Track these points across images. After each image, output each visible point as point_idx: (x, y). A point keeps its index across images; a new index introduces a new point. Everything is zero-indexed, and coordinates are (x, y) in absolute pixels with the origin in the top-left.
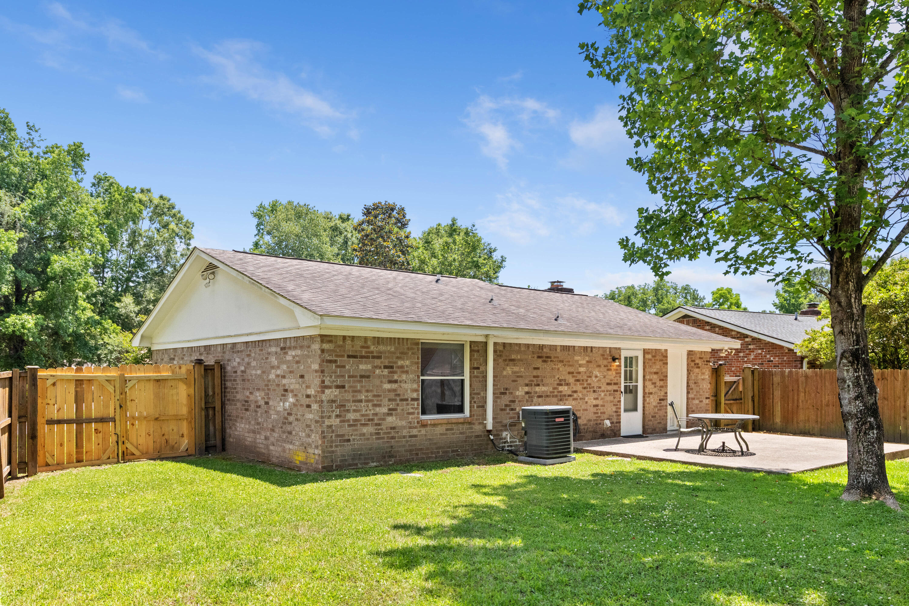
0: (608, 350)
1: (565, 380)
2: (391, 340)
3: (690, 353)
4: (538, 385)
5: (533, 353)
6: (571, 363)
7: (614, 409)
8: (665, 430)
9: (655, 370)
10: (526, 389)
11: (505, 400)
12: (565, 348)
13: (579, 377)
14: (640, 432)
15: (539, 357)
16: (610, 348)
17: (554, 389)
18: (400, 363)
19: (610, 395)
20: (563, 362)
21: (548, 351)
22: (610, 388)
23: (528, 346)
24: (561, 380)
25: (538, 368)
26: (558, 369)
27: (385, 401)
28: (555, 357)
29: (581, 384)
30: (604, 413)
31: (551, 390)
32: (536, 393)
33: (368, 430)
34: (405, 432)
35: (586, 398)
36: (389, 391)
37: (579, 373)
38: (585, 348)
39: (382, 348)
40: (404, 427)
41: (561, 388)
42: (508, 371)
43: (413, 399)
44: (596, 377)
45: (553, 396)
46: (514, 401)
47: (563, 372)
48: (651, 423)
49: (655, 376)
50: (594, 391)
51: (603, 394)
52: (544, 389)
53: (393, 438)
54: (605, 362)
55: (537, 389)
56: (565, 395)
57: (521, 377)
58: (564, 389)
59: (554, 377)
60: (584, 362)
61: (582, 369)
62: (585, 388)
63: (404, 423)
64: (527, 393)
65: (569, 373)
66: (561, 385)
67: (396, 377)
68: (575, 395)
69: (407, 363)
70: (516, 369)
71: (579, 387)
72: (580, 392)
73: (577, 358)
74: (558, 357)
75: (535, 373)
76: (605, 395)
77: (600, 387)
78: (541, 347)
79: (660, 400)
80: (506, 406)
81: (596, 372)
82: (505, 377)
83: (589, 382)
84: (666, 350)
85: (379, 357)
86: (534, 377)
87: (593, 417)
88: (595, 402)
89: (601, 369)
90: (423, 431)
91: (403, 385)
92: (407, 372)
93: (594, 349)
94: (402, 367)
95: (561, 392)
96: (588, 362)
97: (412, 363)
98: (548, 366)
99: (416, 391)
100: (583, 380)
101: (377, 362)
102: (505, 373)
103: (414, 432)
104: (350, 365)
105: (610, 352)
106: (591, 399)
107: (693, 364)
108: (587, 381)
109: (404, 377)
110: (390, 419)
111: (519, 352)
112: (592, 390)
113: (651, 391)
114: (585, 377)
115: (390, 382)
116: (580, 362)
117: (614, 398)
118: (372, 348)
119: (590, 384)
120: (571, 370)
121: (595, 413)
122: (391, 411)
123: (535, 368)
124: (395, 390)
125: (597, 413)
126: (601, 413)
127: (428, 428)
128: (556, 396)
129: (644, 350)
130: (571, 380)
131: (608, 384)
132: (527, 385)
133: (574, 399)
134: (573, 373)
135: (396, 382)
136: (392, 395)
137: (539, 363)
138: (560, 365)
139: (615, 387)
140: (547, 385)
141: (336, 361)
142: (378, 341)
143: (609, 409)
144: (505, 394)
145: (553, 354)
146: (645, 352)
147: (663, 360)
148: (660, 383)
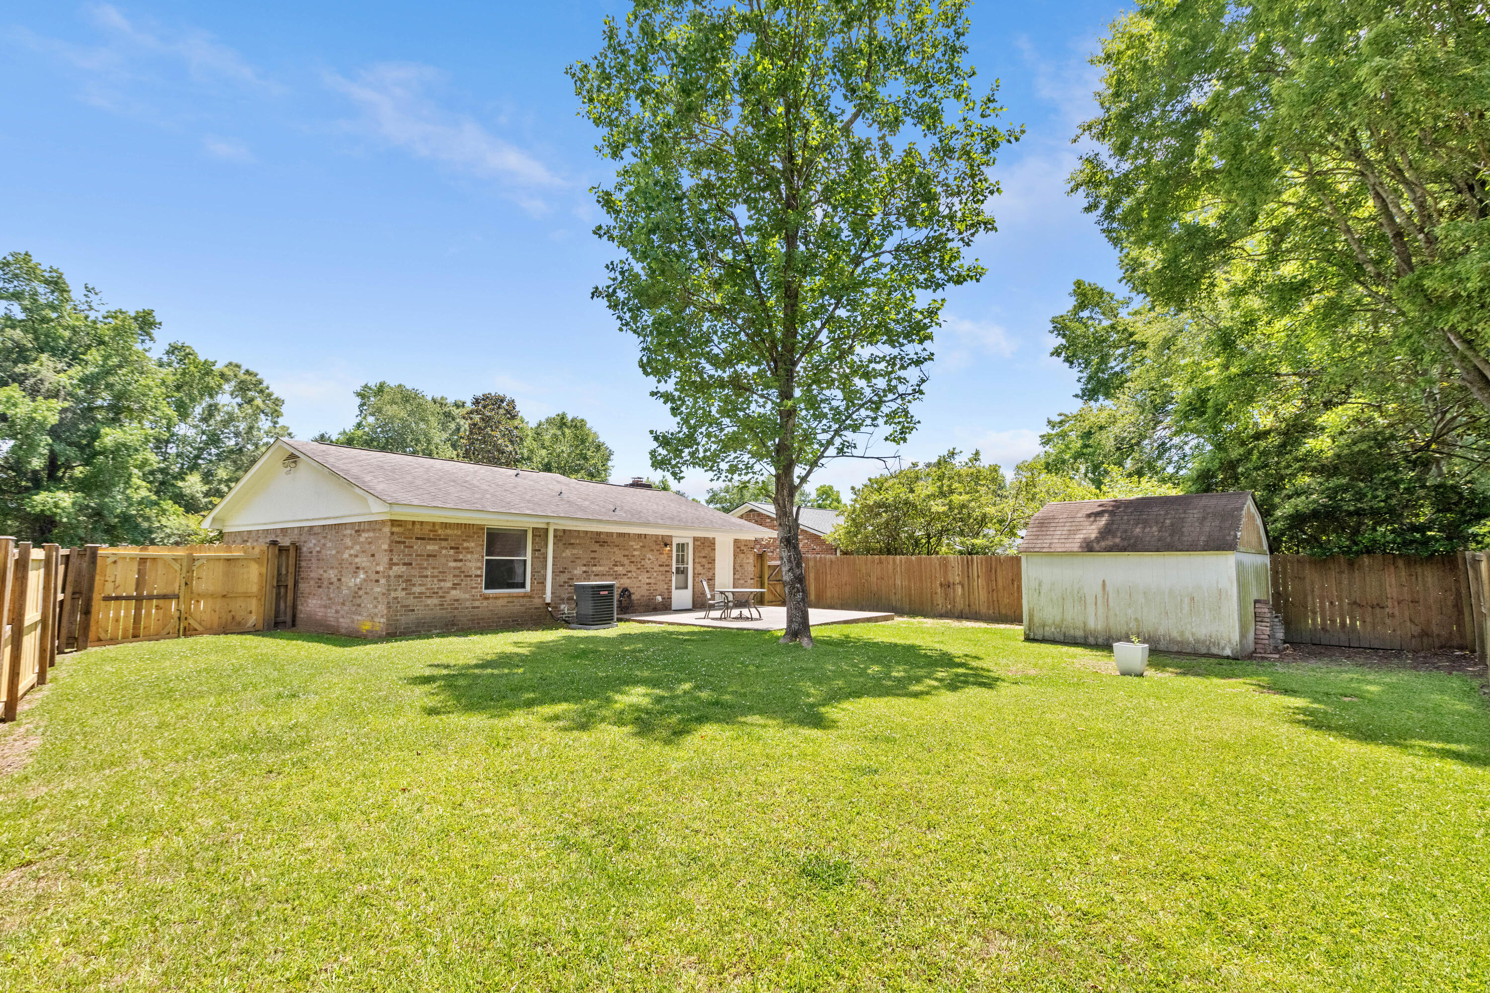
0: (661, 537)
1: (620, 562)
2: (458, 526)
3: (736, 541)
4: (595, 565)
5: (591, 538)
6: (626, 548)
7: (666, 587)
9: (702, 555)
10: (584, 569)
11: (564, 577)
12: (620, 535)
13: (633, 559)
14: (690, 607)
15: (596, 542)
16: (663, 535)
17: (610, 568)
18: (466, 545)
19: (662, 575)
20: (618, 546)
21: (605, 537)
22: (661, 569)
23: (586, 532)
24: (616, 562)
25: (595, 552)
26: (614, 553)
27: (450, 577)
28: (611, 543)
29: (635, 566)
30: (657, 590)
31: (607, 569)
32: (593, 571)
33: (435, 601)
34: (468, 604)
35: (640, 578)
36: (455, 568)
37: (634, 556)
38: (640, 535)
39: (449, 532)
40: (468, 600)
41: (616, 568)
42: (568, 553)
43: (477, 576)
44: (649, 559)
45: (609, 575)
46: (572, 578)
47: (618, 555)
48: (700, 599)
49: (704, 560)
50: (647, 572)
51: (655, 574)
52: (600, 567)
53: (456, 609)
54: (658, 547)
55: (594, 568)
56: (620, 575)
57: (580, 558)
58: (620, 569)
59: (610, 559)
60: (638, 547)
61: (636, 553)
62: (638, 569)
63: (467, 596)
64: (585, 571)
65: (624, 556)
66: (617, 566)
67: (461, 557)
68: (630, 574)
69: (473, 544)
70: (575, 551)
71: (633, 568)
72: (634, 572)
73: (631, 543)
74: (614, 543)
75: (593, 555)
76: (658, 575)
77: (653, 568)
78: (599, 534)
79: (707, 580)
80: (565, 582)
81: (649, 556)
82: (564, 558)
83: (642, 564)
84: (714, 539)
85: (446, 540)
86: (592, 558)
87: (647, 593)
88: (648, 581)
89: (654, 553)
90: (485, 603)
91: (468, 564)
92: (472, 553)
93: (647, 537)
94: (467, 548)
95: (616, 571)
96: (642, 547)
97: (477, 545)
98: (605, 550)
99: (481, 568)
100: (637, 562)
101: (444, 544)
102: (564, 555)
103: (477, 604)
104: (418, 546)
105: (663, 539)
106: (644, 578)
107: (739, 550)
108: (640, 563)
109: (469, 556)
110: (453, 592)
111: (578, 537)
112: (645, 570)
113: (700, 572)
114: (639, 560)
115: (455, 560)
116: (635, 547)
117: (666, 578)
118: (440, 532)
119: (643, 566)
120: (626, 553)
121: (648, 590)
122: (455, 586)
123: (593, 552)
124: (460, 568)
125: (650, 590)
126: (654, 590)
127: (491, 601)
128: (612, 575)
129: (694, 537)
130: (626, 562)
131: (661, 566)
132: (585, 565)
133: (628, 578)
134: (627, 556)
135: (461, 560)
136: (457, 572)
137: (596, 547)
138: (616, 549)
139: (667, 569)
140: (604, 565)
141: (404, 542)
142: (445, 526)
143: (661, 587)
144: (563, 572)
145: (609, 540)
146: (695, 539)
147: (711, 546)
148: (708, 566)
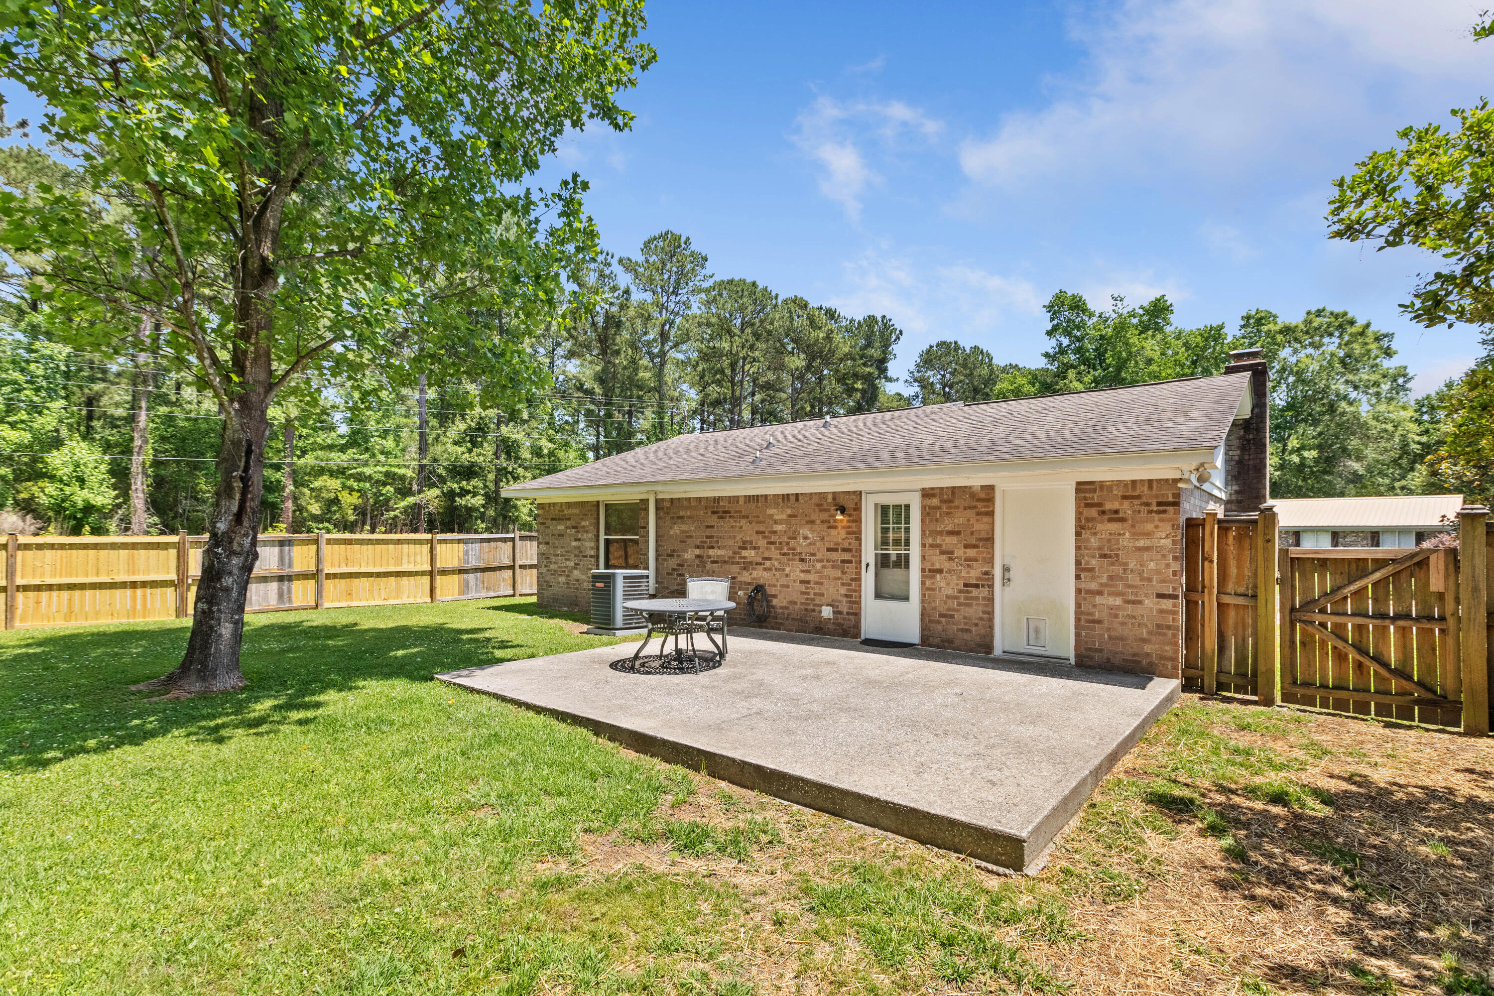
0: (830, 496)
1: (751, 542)
2: (577, 505)
3: (1081, 487)
4: (712, 548)
5: (706, 508)
6: (761, 519)
7: (843, 590)
8: (988, 647)
9: (949, 528)
10: (697, 552)
11: (672, 563)
12: (750, 499)
13: (773, 538)
14: (913, 640)
15: (713, 513)
16: (834, 493)
17: (734, 553)
18: (583, 523)
19: (833, 567)
20: (747, 517)
21: (727, 504)
22: (833, 556)
23: (699, 499)
24: (744, 542)
25: (712, 527)
26: (741, 527)
27: (572, 557)
28: (736, 512)
29: (776, 549)
30: (822, 595)
31: (730, 554)
32: (709, 557)
33: (562, 579)
34: (583, 585)
35: (787, 570)
36: (575, 547)
37: (775, 532)
38: (786, 497)
39: (572, 511)
41: (744, 553)
42: (676, 530)
43: (592, 556)
44: (806, 538)
45: (733, 563)
46: (682, 566)
47: (747, 530)
48: (939, 627)
49: (953, 539)
50: (802, 560)
51: (818, 566)
52: (720, 552)
53: (574, 588)
54: (824, 516)
55: (711, 552)
56: (751, 563)
57: (691, 537)
58: (750, 554)
59: (735, 537)
60: (784, 517)
61: (779, 528)
62: (784, 554)
64: (698, 557)
65: (758, 532)
66: (746, 548)
67: (580, 536)
68: (768, 564)
69: (587, 523)
70: (685, 528)
71: (773, 552)
72: (776, 560)
73: (770, 511)
74: (740, 512)
75: (709, 532)
76: (824, 567)
77: (814, 555)
78: (717, 500)
79: (966, 585)
80: (673, 569)
81: (805, 531)
82: (671, 536)
83: (791, 545)
84: (991, 488)
85: (569, 519)
86: (707, 537)
87: (802, 599)
88: (803, 576)
89: (816, 527)
91: (584, 543)
92: (589, 532)
93: (800, 497)
94: (583, 527)
95: (745, 558)
96: (790, 516)
97: (590, 524)
98: (726, 524)
100: (780, 543)
101: (568, 523)
102: (672, 532)
104: (552, 524)
105: (834, 499)
106: (795, 571)
107: (1093, 512)
108: (788, 544)
109: (586, 536)
110: (576, 572)
111: (689, 507)
112: (798, 557)
113: (937, 566)
114: (786, 539)
115: (576, 540)
116: (776, 517)
117: (843, 573)
118: (566, 512)
119: (794, 549)
120: (762, 528)
121: (803, 593)
122: (576, 566)
123: (708, 527)
124: (578, 547)
125: (808, 593)
126: (815, 594)
128: (738, 563)
129: (923, 489)
130: (762, 543)
131: (829, 550)
132: (698, 547)
133: (765, 569)
134: (763, 532)
135: (579, 540)
136: (577, 552)
137: (713, 520)
138: (743, 522)
139: (847, 556)
140: (724, 548)
141: (544, 524)
142: (569, 505)
143: (831, 590)
144: (671, 556)
145: (732, 508)
146: (927, 494)
147: (976, 507)
148: (965, 553)
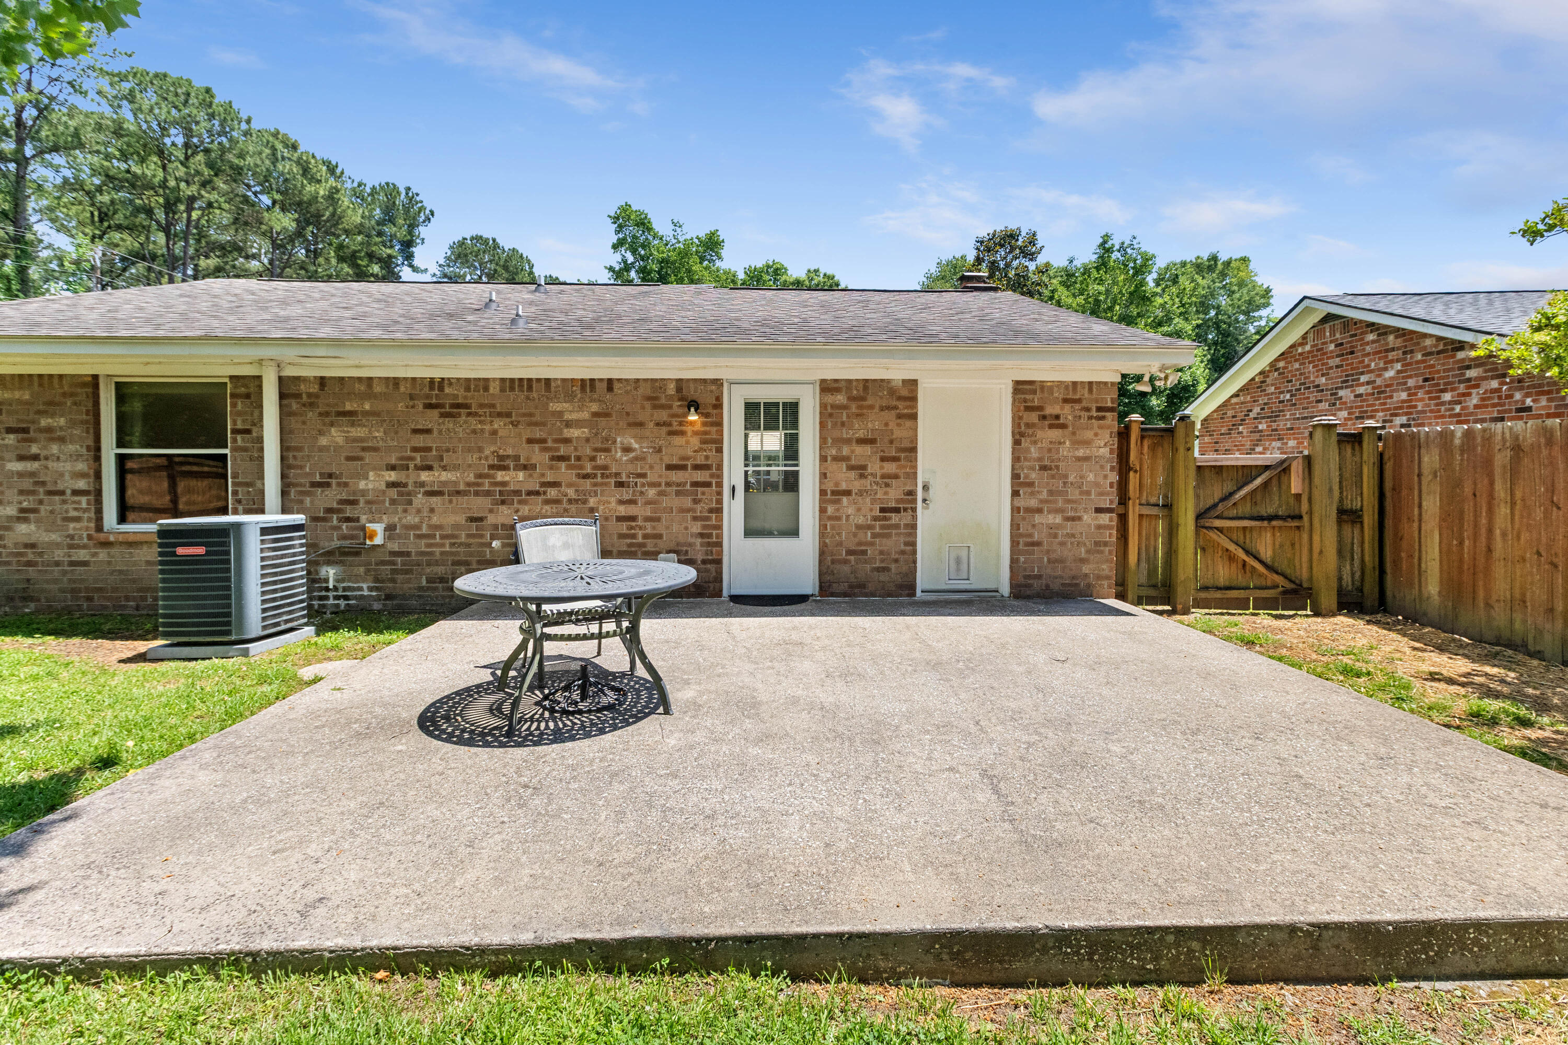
0: (672, 386)
1: (517, 458)
2: (23, 380)
3: (1020, 387)
4: (430, 468)
5: (412, 397)
6: (538, 418)
7: (696, 528)
8: (909, 587)
9: (861, 434)
10: (392, 476)
11: (326, 498)
12: (510, 384)
13: (564, 450)
14: (810, 589)
15: (429, 406)
16: (679, 381)
17: (480, 476)
18: (44, 422)
19: (678, 493)
20: (509, 415)
21: (461, 392)
22: (678, 476)
23: (394, 381)
24: (501, 458)
25: (428, 431)
26: (494, 432)
27: (9, 495)
28: (481, 406)
29: (569, 467)
30: (660, 536)
31: (471, 478)
32: (422, 484)
34: (59, 555)
35: (592, 502)
36: (21, 475)
37: (567, 441)
38: (588, 385)
40: (58, 545)
41: (500, 476)
42: (335, 436)
43: (76, 492)
44: (627, 450)
45: (477, 494)
46: (353, 503)
47: (508, 438)
48: (846, 569)
49: (867, 449)
50: (620, 484)
51: (652, 493)
52: (445, 476)
53: (29, 564)
54: (663, 415)
55: (424, 476)
56: (517, 493)
57: (375, 449)
58: (516, 478)
59: (480, 450)
60: (585, 415)
61: (574, 433)
62: (586, 476)
63: (55, 537)
64: (392, 485)
65: (530, 441)
66: (505, 468)
67: (34, 449)
68: (552, 493)
69: (62, 421)
70: (358, 432)
71: (564, 473)
72: (570, 485)
73: (554, 406)
74: (493, 406)
75: (420, 441)
76: (661, 493)
77: (644, 475)
78: (441, 384)
79: (883, 510)
80: (330, 510)
81: (626, 439)
82: (322, 449)
83: (599, 462)
84: (914, 383)
86: (415, 449)
88: (622, 510)
89: (647, 433)
90: (103, 555)
91: (50, 464)
92: (62, 440)
93: (616, 386)
94: (49, 430)
95: (504, 484)
96: (595, 414)
97: (73, 423)
98: (461, 427)
99: (83, 475)
100: (578, 458)
102: (323, 441)
103: (82, 555)
105: (679, 389)
107: (1033, 417)
108: (593, 459)
109: (55, 449)
110: (23, 528)
111: (368, 395)
112: (613, 481)
113: (844, 486)
114: (588, 451)
115: (21, 458)
116: (567, 416)
117: (696, 501)
119: (605, 467)
120: (538, 433)
121: (622, 536)
122: (24, 515)
123: (416, 431)
124: (32, 474)
125: (634, 536)
126: (645, 536)
127: (115, 551)
128: (488, 493)
129: (823, 381)
130: (538, 457)
131: (670, 467)
132: (393, 468)
133: (547, 502)
134: (543, 441)
135: (35, 458)
136: (27, 484)
137: (431, 419)
138: (498, 424)
139: (700, 476)
140: (456, 468)
143: (675, 528)
144: (326, 485)
145: (474, 399)
146: (827, 387)
147: (896, 408)
148: (882, 468)
